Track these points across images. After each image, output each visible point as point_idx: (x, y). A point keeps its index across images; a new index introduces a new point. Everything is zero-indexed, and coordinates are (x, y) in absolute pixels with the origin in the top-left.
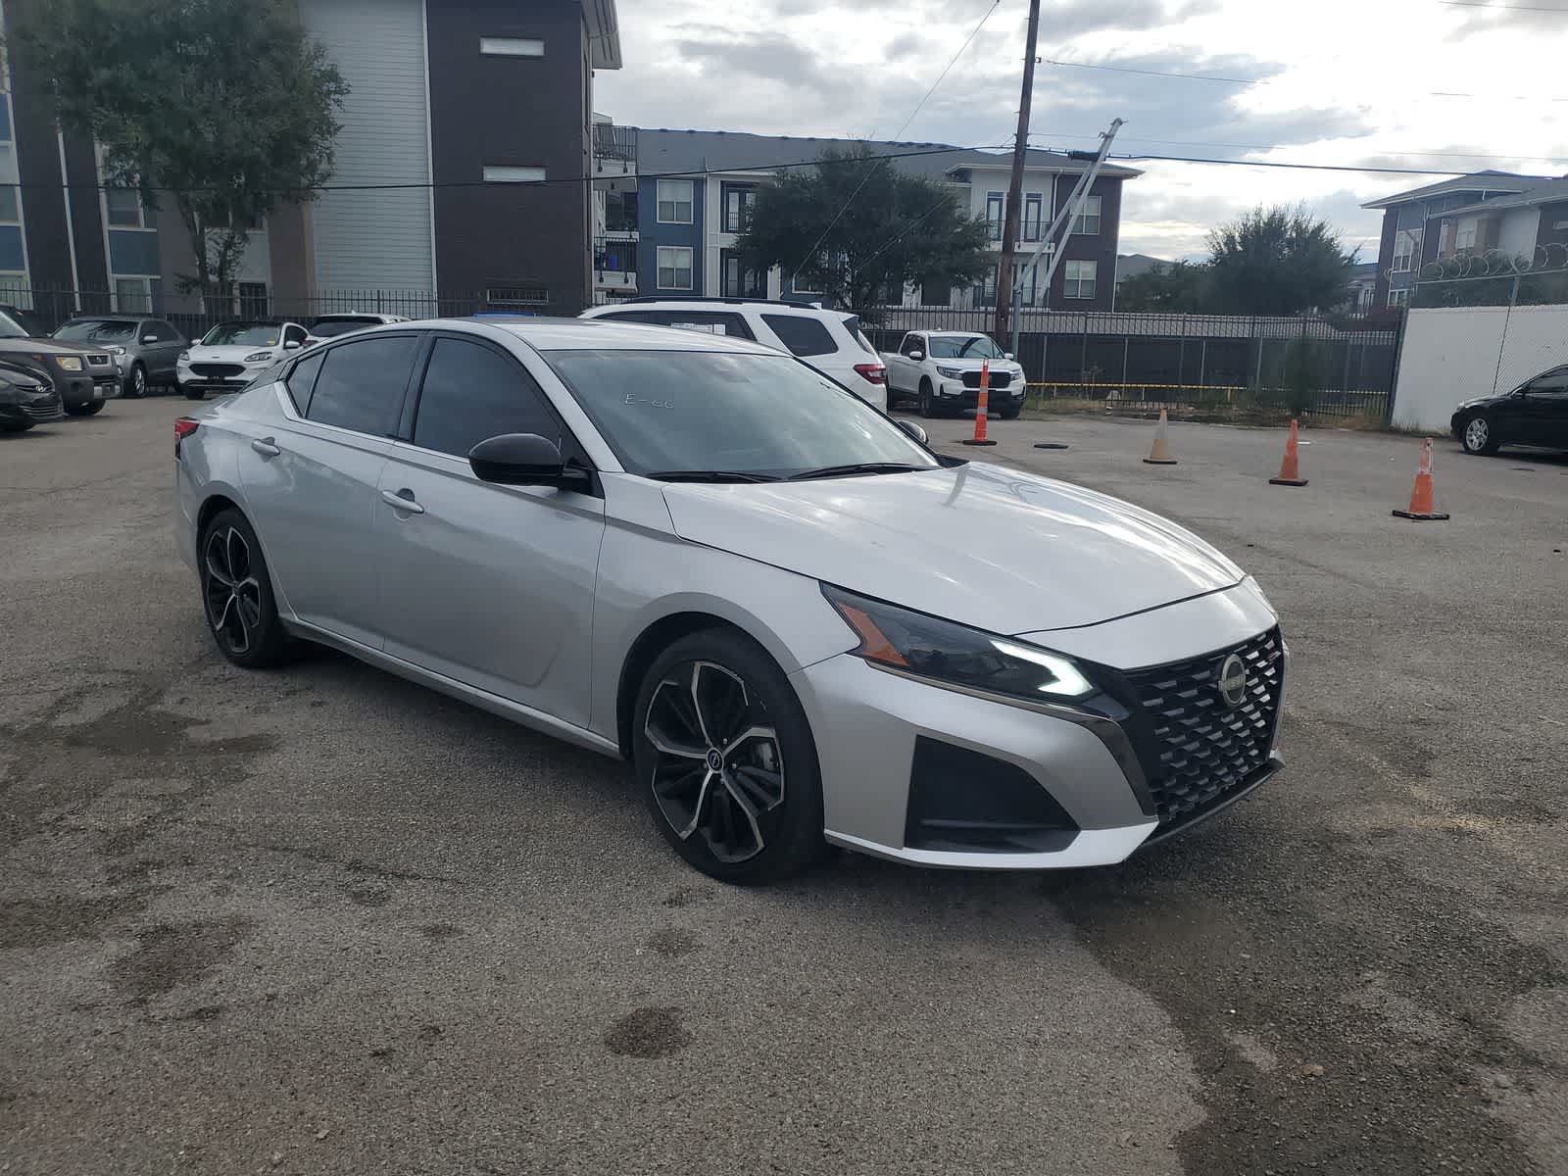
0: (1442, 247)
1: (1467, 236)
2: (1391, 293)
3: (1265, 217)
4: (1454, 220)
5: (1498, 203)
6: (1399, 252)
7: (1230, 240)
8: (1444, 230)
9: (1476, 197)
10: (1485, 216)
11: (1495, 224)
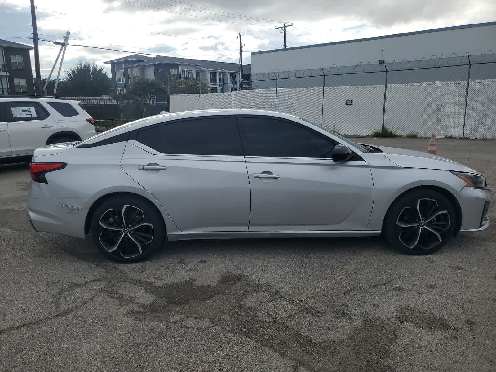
0: (130, 76)
1: (136, 73)
2: (118, 89)
3: (83, 66)
4: (131, 68)
5: (142, 64)
6: (118, 77)
7: (73, 72)
8: (129, 71)
9: (135, 62)
10: (140, 67)
11: (143, 69)
